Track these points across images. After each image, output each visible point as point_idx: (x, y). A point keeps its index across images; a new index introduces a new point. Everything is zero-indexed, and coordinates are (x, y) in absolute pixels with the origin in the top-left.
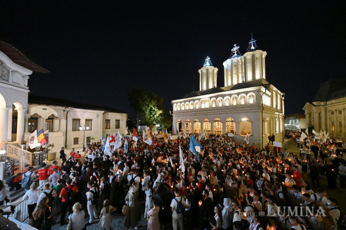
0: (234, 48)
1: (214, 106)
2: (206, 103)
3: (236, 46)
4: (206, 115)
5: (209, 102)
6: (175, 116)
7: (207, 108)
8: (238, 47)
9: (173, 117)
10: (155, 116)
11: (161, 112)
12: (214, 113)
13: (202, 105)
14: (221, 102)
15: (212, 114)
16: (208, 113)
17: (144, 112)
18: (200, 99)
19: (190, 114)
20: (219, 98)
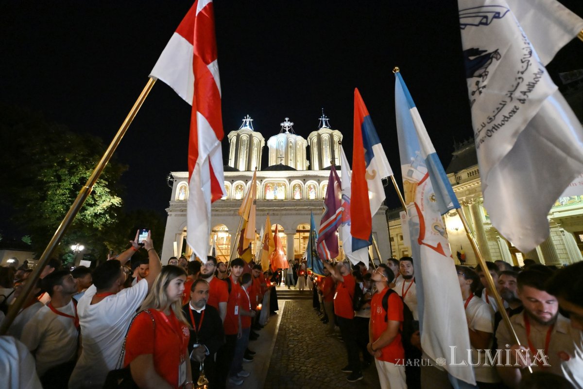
0: (285, 122)
1: (297, 197)
2: (279, 189)
3: (288, 121)
4: (277, 215)
5: (285, 187)
6: (176, 215)
7: (282, 200)
8: (292, 124)
9: (169, 218)
10: (90, 211)
11: (116, 201)
12: (299, 212)
13: (268, 191)
14: (313, 190)
15: (294, 214)
16: (284, 212)
17: (42, 187)
18: (264, 178)
19: (231, 211)
20: (310, 182)
